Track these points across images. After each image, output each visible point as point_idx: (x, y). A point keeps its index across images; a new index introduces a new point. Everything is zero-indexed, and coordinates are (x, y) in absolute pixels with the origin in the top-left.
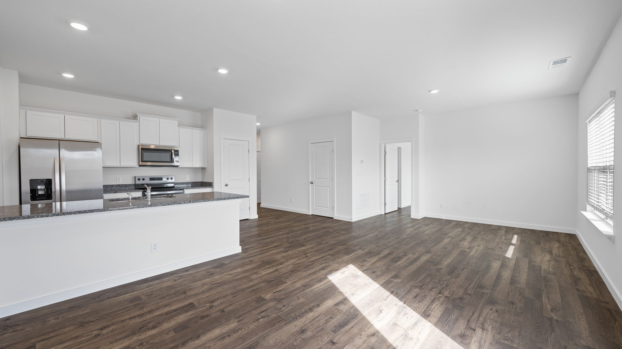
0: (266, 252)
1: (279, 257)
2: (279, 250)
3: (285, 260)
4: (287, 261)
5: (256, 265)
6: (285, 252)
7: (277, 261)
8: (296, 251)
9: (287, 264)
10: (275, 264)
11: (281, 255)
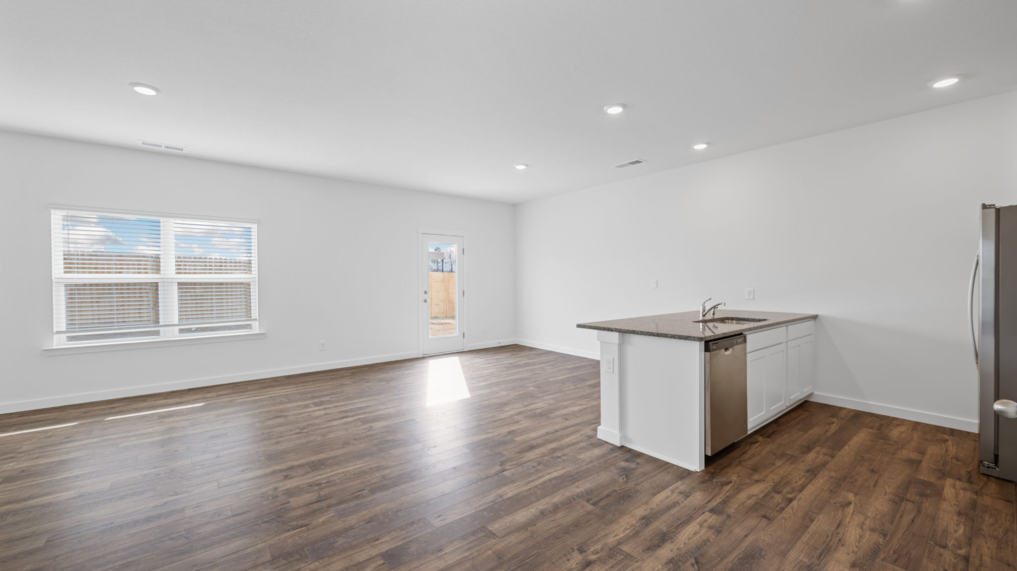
0: (548, 434)
1: (525, 423)
2: (524, 437)
3: (515, 417)
4: (511, 416)
5: (555, 414)
6: (513, 431)
7: (527, 417)
8: (493, 432)
9: (512, 413)
10: (529, 413)
11: (520, 427)
